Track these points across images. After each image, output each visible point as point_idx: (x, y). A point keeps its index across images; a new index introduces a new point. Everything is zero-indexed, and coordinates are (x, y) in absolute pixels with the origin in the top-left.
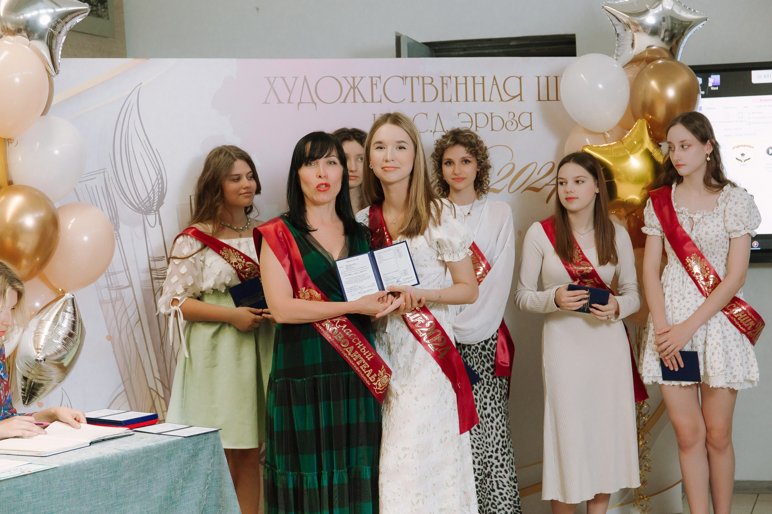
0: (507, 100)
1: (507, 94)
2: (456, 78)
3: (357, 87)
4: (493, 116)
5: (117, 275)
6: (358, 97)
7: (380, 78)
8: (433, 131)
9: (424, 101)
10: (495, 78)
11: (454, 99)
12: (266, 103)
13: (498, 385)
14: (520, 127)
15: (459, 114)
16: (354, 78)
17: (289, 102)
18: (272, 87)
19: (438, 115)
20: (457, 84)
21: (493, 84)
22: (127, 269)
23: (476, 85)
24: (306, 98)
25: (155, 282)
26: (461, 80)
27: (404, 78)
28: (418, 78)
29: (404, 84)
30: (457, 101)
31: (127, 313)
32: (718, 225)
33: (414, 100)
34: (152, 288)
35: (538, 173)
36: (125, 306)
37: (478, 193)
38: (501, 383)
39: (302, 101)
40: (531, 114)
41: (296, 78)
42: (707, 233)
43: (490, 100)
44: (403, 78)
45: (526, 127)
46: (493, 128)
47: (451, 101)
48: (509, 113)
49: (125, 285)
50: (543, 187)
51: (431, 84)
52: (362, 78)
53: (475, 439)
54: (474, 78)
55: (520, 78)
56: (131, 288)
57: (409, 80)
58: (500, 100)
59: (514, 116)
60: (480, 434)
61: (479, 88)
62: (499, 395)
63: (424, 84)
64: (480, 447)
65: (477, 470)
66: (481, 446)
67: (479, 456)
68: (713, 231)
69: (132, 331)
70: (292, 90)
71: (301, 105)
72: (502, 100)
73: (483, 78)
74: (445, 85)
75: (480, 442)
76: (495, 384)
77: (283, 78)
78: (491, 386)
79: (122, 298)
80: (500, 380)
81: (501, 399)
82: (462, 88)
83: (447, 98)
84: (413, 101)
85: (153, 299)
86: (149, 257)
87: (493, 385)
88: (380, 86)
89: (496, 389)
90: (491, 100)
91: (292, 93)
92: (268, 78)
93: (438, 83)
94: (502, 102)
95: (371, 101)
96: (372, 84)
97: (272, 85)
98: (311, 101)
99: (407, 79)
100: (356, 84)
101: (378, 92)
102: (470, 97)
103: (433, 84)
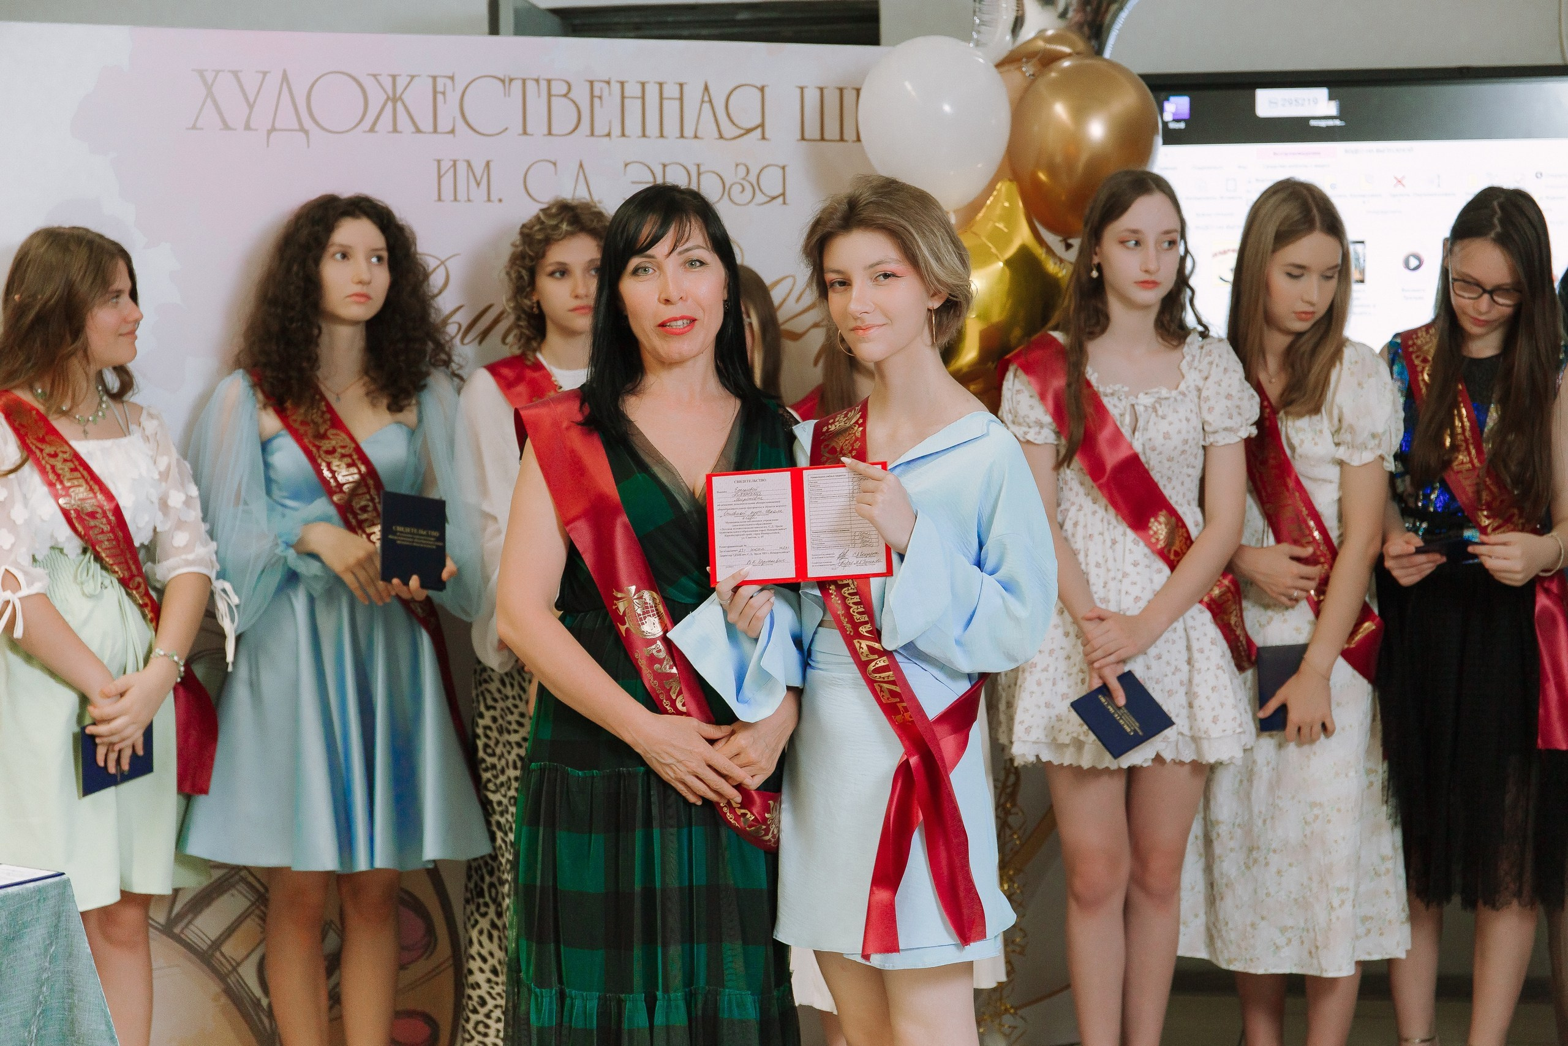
0: (732, 136)
1: (733, 123)
2: (622, 84)
3: (400, 98)
4: (702, 169)
6: (403, 122)
7: (452, 78)
9: (550, 133)
10: (706, 88)
11: (616, 131)
12: (194, 127)
14: (760, 198)
15: (626, 165)
16: (394, 78)
17: (247, 127)
18: (210, 94)
19: (581, 166)
20: (623, 97)
21: (703, 102)
23: (666, 103)
24: (286, 118)
26: (633, 90)
27: (506, 82)
28: (537, 81)
29: (507, 93)
30: (623, 135)
32: (1188, 420)
33: (529, 130)
35: (798, 299)
39: (278, 125)
40: (783, 168)
41: (265, 74)
42: (1167, 436)
43: (696, 137)
44: (503, 81)
45: (774, 198)
48: (737, 165)
50: (808, 331)
51: (565, 96)
52: (413, 77)
54: (661, 85)
55: (762, 89)
57: (517, 86)
58: (716, 135)
59: (748, 172)
61: (671, 108)
63: (550, 95)
68: (1179, 432)
70: (255, 102)
71: (274, 135)
72: (721, 137)
73: (681, 85)
74: (597, 101)
77: (235, 74)
82: (633, 108)
83: (600, 129)
84: (525, 133)
88: (453, 98)
90: (699, 135)
91: (254, 109)
92: (201, 73)
93: (581, 94)
94: (722, 141)
95: (431, 129)
96: (435, 92)
97: (209, 88)
98: (297, 127)
99: (514, 83)
100: (399, 91)
101: (448, 111)
102: (653, 128)
103: (570, 95)
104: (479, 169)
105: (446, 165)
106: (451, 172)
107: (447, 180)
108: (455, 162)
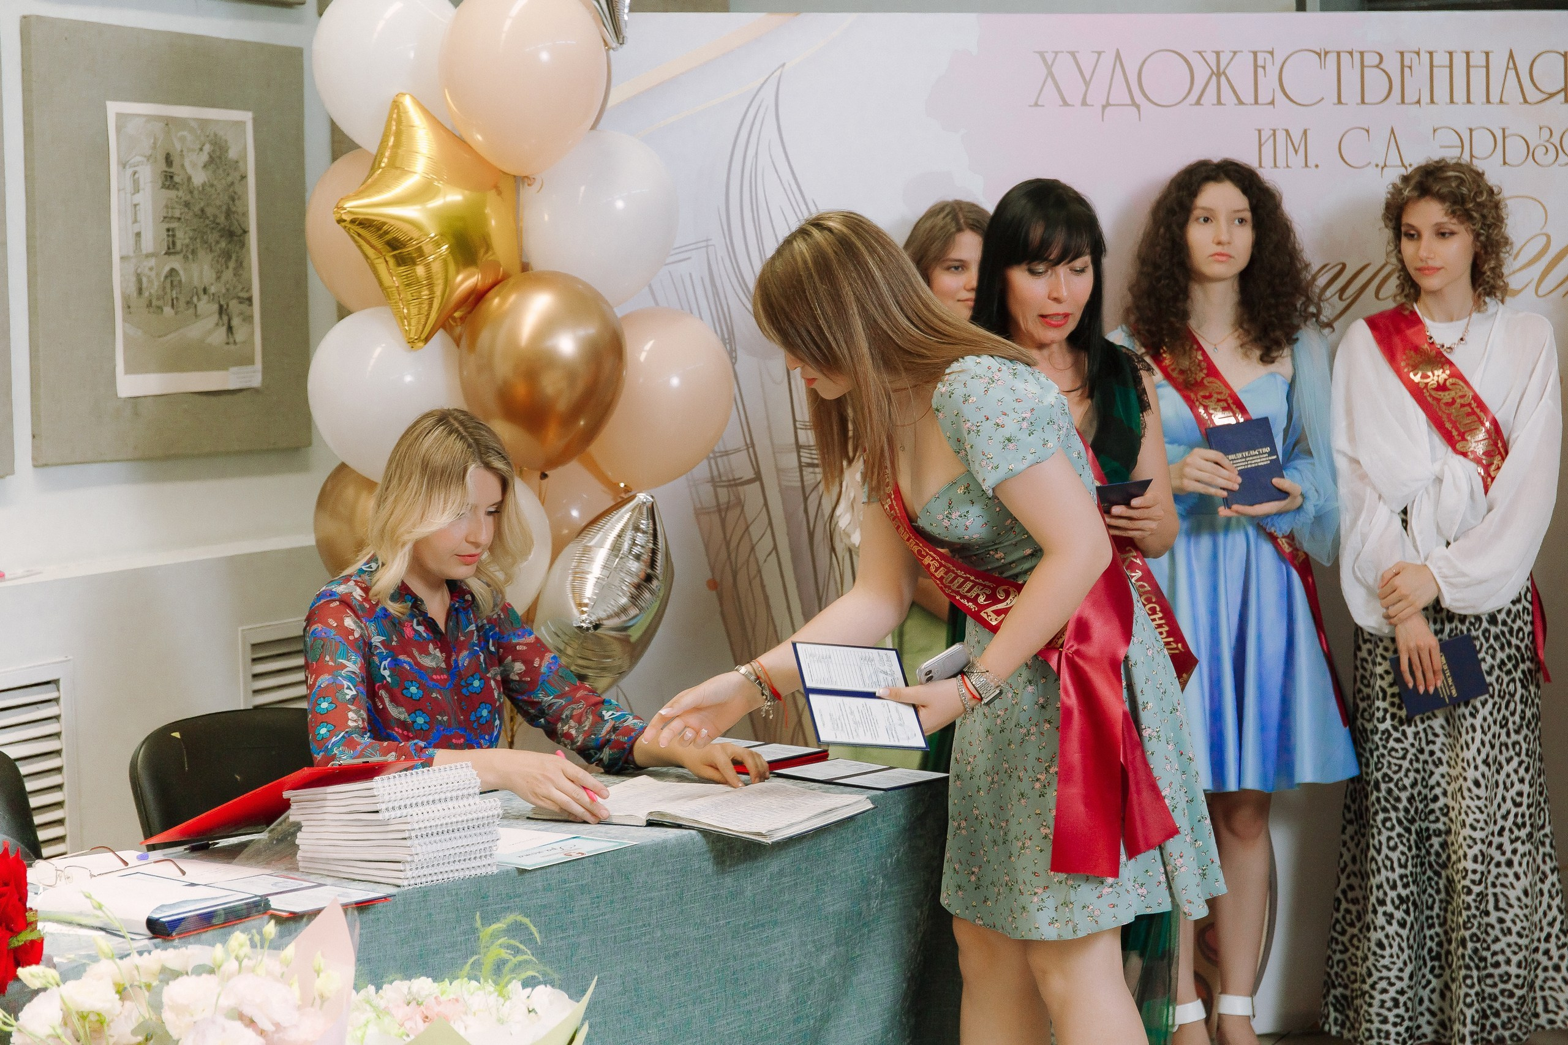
0: (1536, 101)
1: (1537, 89)
2: (1431, 54)
3: (1224, 73)
4: (1507, 132)
5: (731, 456)
6: (1227, 94)
7: (1272, 53)
8: (1381, 164)
9: (1363, 102)
10: (1511, 56)
11: (1426, 98)
12: (1036, 104)
13: (1517, 697)
14: (1562, 158)
15: (1435, 131)
16: (1218, 54)
17: (1084, 103)
18: (1050, 74)
19: (1392, 131)
20: (1432, 67)
21: (1508, 68)
22: (751, 445)
23: (1472, 70)
24: (1120, 94)
25: (807, 471)
26: (1441, 59)
27: (1322, 55)
28: (1351, 53)
29: (1323, 65)
31: (749, 534)
33: (1343, 100)
34: (799, 484)
36: (745, 519)
37: (1479, 296)
38: (1526, 694)
39: (1111, 102)
41: (1099, 53)
43: (1501, 102)
44: (1319, 55)
46: (1507, 160)
47: (1419, 102)
48: (1541, 128)
49: (746, 478)
52: (1235, 53)
53: (1469, 807)
54: (1468, 54)
55: (1565, 55)
56: (758, 483)
57: (1332, 59)
58: (1522, 100)
59: (1551, 136)
60: (1479, 798)
61: (1478, 76)
62: (1517, 718)
63: (1363, 67)
64: (1479, 826)
65: (1470, 873)
66: (1482, 824)
67: (1476, 843)
69: (759, 571)
70: (1091, 79)
71: (1108, 110)
72: (1526, 102)
73: (1487, 54)
74: (1407, 71)
75: (1478, 816)
76: (1512, 695)
77: (1073, 54)
78: (1503, 698)
79: (740, 503)
80: (1524, 687)
81: (1521, 726)
82: (1441, 75)
83: (1411, 96)
84: (1340, 102)
85: (802, 507)
86: (795, 421)
87: (1507, 697)
88: (1273, 71)
89: (1512, 705)
90: (1504, 100)
91: (1090, 87)
92: (1042, 54)
93: (1392, 65)
94: (1526, 106)
95: (1253, 101)
96: (1256, 67)
97: (1049, 68)
98: (1129, 102)
99: (1329, 56)
100: (1222, 67)
101: (1268, 83)
102: (1460, 95)
103: (1382, 66)
104: (1297, 137)
105: (1266, 134)
106: (1271, 140)
107: (1268, 149)
108: (1274, 131)
